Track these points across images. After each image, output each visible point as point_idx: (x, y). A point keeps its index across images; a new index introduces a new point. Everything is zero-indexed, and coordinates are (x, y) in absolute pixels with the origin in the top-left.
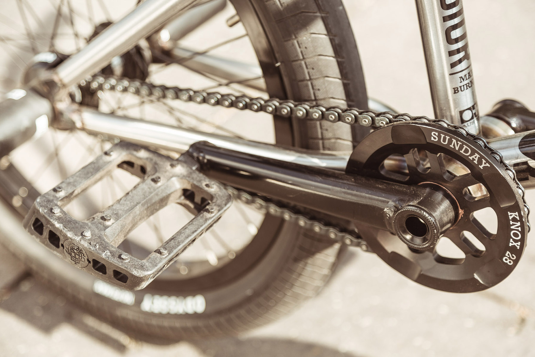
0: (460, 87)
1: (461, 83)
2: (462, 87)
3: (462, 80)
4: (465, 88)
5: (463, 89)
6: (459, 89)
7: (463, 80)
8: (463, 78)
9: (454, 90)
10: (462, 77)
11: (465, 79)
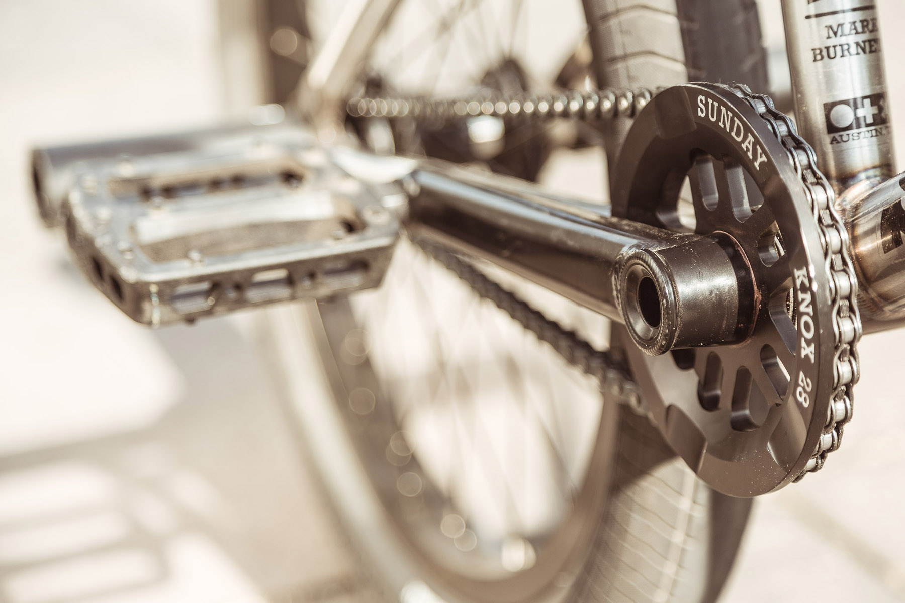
0: (827, 48)
1: (829, 40)
2: (831, 50)
3: (831, 34)
4: (839, 53)
5: (832, 55)
6: (824, 53)
7: (835, 33)
8: (835, 29)
9: (814, 53)
10: (831, 27)
11: (839, 33)
